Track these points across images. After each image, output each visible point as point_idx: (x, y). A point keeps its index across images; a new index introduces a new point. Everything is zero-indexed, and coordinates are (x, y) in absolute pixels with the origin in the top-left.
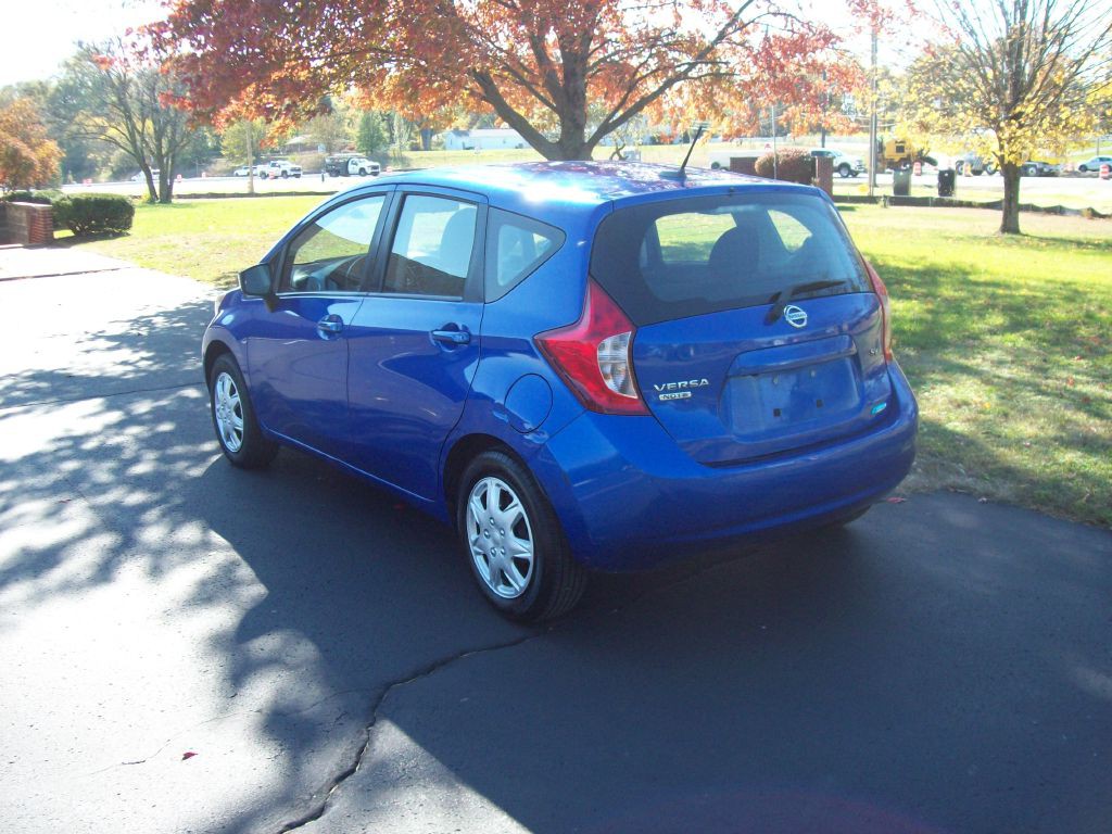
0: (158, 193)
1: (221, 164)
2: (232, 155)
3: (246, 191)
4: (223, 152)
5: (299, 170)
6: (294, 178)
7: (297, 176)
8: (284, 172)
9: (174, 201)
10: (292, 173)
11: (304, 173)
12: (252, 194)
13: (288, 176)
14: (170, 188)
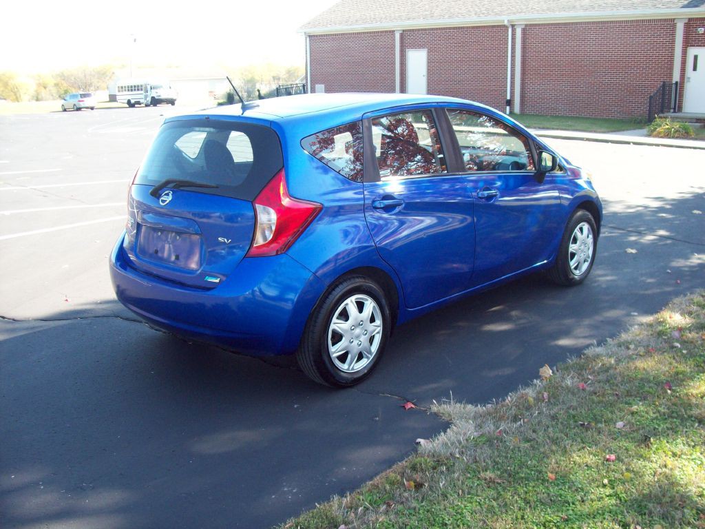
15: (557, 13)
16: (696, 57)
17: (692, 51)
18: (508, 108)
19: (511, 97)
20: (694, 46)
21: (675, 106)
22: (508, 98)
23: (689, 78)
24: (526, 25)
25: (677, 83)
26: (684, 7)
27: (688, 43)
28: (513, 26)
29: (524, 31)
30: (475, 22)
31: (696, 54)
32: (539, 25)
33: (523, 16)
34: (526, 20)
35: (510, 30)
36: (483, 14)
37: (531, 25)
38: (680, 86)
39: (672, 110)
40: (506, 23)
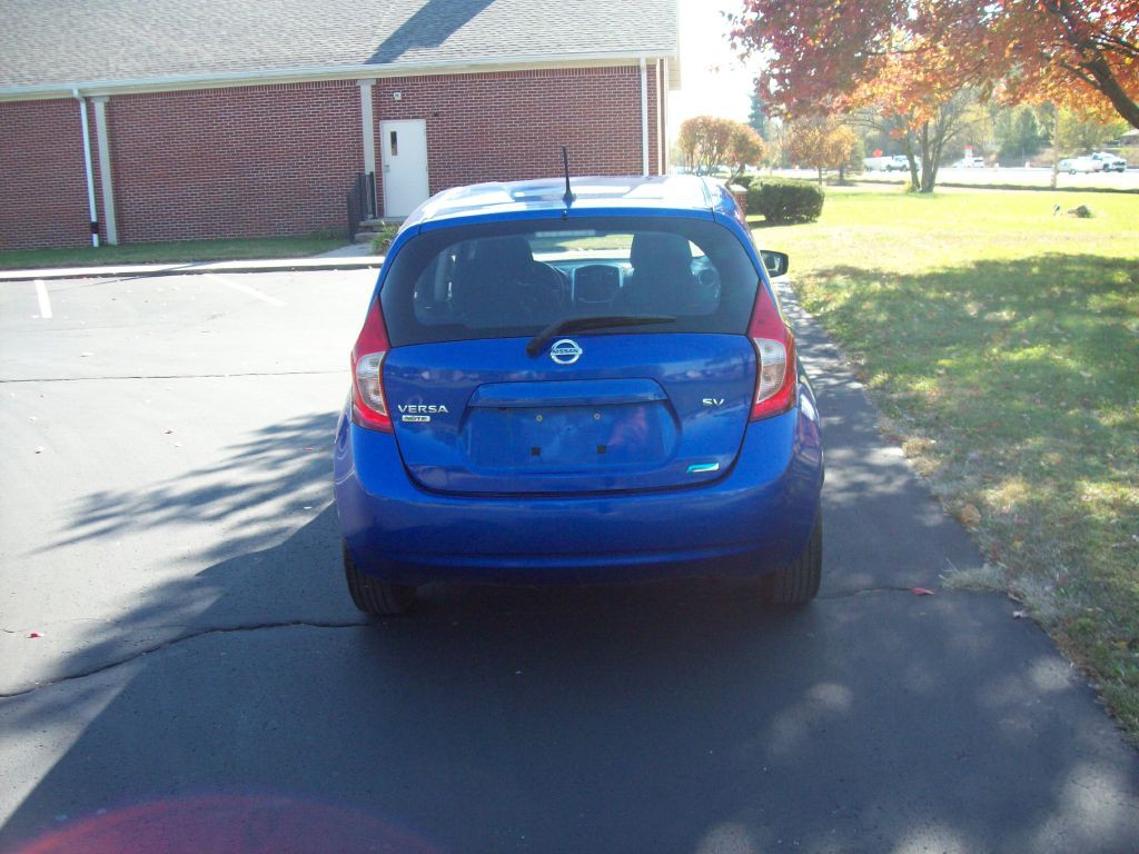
0: (920, 180)
1: (1048, 154)
2: (1061, 146)
3: (1048, 184)
4: (1052, 142)
5: (1123, 164)
6: (1116, 173)
7: (1120, 170)
8: (1106, 166)
9: (936, 190)
10: (1115, 167)
11: (1129, 168)
12: (1053, 188)
13: (1109, 171)
14: (933, 177)
15: (166, 75)
16: (394, 136)
17: (388, 127)
18: (95, 237)
19: (98, 218)
20: (389, 119)
21: (374, 209)
22: (94, 219)
23: (387, 166)
24: (111, 97)
25: (372, 173)
26: (369, 62)
27: (381, 114)
28: (88, 100)
29: (109, 106)
30: (16, 95)
31: (393, 130)
32: (134, 96)
33: (103, 82)
34: (111, 88)
35: (83, 107)
36: (29, 80)
37: (120, 97)
38: (376, 180)
39: (371, 216)
40: (76, 94)
